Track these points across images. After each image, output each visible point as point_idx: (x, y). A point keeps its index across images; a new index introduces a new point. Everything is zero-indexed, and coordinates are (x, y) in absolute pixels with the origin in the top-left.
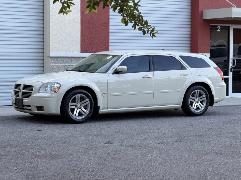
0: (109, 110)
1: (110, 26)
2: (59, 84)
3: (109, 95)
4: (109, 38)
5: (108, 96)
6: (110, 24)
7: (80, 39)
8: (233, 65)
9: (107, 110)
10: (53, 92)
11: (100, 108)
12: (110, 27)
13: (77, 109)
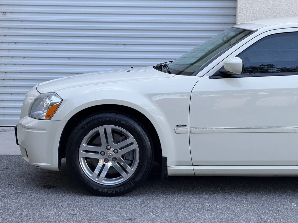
0: (196, 168)
2: (58, 96)
3: (192, 131)
5: (190, 132)
9: (191, 168)
10: (44, 118)
11: (169, 163)
13: (106, 161)
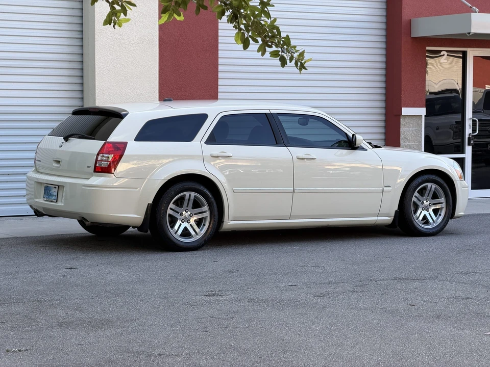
1: (219, 52)
4: (218, 75)
6: (220, 46)
7: (157, 79)
8: (474, 131)
12: (220, 54)
